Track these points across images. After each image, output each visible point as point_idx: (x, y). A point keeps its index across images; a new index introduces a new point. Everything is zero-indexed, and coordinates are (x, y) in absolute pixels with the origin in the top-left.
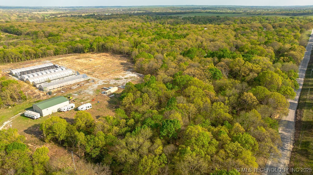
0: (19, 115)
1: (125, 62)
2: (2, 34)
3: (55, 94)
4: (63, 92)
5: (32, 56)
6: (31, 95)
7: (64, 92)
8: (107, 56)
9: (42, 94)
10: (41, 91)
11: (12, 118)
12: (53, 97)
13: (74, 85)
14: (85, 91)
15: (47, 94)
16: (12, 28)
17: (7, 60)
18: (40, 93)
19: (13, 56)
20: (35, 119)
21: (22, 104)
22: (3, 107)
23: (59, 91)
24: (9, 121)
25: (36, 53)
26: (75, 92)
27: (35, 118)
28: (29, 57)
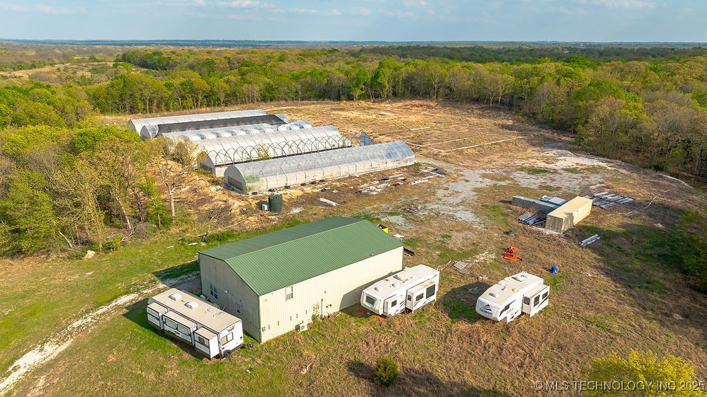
0: (118, 308)
1: (510, 122)
2: (133, 69)
3: (296, 211)
4: (330, 206)
5: (200, 98)
6: (191, 205)
7: (334, 204)
8: (429, 107)
9: (236, 205)
10: (233, 193)
11: (76, 324)
12: (292, 222)
13: (367, 178)
14: (430, 206)
15: (261, 208)
16: (157, 57)
17: (128, 106)
18: (231, 201)
19: (146, 93)
20: (208, 357)
21: (146, 242)
22: (63, 251)
23: (310, 200)
24: (52, 350)
25: (211, 91)
26: (384, 206)
27: (214, 351)
28: (190, 101)
